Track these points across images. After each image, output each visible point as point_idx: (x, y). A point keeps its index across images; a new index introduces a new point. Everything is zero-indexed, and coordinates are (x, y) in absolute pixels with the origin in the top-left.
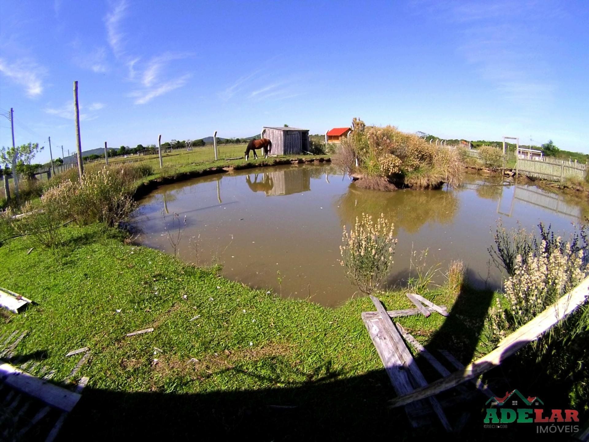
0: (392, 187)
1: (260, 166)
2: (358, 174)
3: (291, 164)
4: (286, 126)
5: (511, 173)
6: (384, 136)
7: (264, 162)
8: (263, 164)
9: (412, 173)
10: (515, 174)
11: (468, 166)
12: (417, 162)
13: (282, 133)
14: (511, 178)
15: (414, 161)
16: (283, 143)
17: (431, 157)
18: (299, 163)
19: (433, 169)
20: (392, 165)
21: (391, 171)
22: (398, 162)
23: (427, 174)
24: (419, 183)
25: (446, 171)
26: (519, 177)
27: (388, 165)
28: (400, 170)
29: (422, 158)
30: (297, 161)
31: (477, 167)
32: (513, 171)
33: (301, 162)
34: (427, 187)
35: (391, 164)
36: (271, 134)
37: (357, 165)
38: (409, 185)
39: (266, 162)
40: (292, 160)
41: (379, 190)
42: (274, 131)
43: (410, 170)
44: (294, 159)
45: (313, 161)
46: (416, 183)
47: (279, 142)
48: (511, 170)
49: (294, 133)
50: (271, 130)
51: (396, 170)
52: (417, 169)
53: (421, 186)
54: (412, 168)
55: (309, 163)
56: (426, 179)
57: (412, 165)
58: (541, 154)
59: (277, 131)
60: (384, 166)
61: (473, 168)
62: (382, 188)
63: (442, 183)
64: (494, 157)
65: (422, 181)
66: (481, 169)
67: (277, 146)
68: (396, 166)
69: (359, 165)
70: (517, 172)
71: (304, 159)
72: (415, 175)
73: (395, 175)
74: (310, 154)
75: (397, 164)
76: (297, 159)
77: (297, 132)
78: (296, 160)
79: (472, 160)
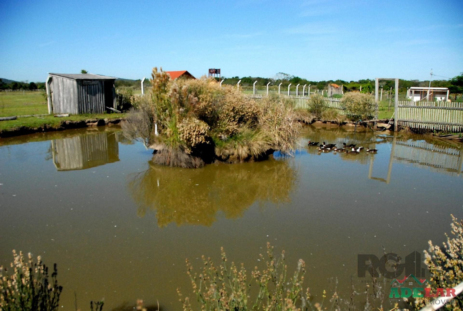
0: (198, 161)
1: (40, 130)
2: (157, 145)
3: (87, 126)
4: (84, 72)
5: (387, 126)
6: (190, 92)
7: (47, 126)
8: (45, 127)
9: (226, 141)
10: (392, 127)
11: (326, 120)
12: (233, 126)
13: (75, 83)
14: (387, 132)
15: (229, 125)
16: (76, 97)
17: (255, 118)
18: (98, 125)
19: (257, 134)
20: (195, 133)
21: (194, 140)
22: (204, 127)
23: (247, 142)
24: (236, 153)
25: (277, 135)
26: (399, 130)
27: (189, 133)
28: (207, 138)
29: (241, 120)
30: (96, 123)
31: (339, 120)
32: (390, 122)
33: (101, 123)
34: (247, 159)
35: (194, 131)
36: (60, 84)
37: (156, 132)
38: (223, 157)
39: (50, 125)
40: (89, 122)
41: (181, 166)
42: (65, 79)
43: (224, 137)
44: (91, 120)
45: (118, 121)
46: (233, 154)
47: (72, 96)
48: (387, 122)
49: (93, 82)
50: (60, 79)
51: (201, 139)
52: (233, 135)
53: (238, 158)
54: (228, 134)
55: (113, 124)
56: (246, 148)
57: (227, 131)
58: (448, 91)
59: (68, 80)
60: (184, 136)
61: (333, 122)
62: (183, 164)
63: (271, 151)
64: (362, 106)
65: (240, 151)
66: (345, 124)
67: (69, 101)
68: (202, 134)
69: (159, 131)
70: (396, 124)
71: (106, 120)
72: (231, 144)
73: (199, 145)
74: (116, 113)
75: (203, 131)
76: (95, 120)
77: (97, 82)
78: (94, 122)
79: (332, 112)
